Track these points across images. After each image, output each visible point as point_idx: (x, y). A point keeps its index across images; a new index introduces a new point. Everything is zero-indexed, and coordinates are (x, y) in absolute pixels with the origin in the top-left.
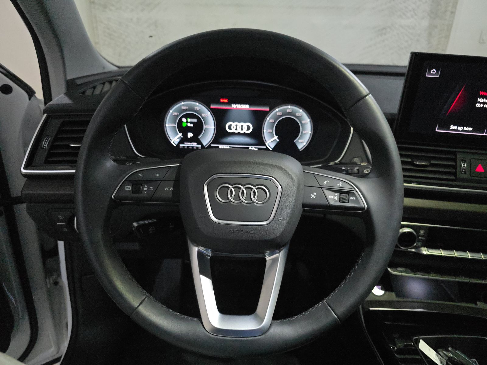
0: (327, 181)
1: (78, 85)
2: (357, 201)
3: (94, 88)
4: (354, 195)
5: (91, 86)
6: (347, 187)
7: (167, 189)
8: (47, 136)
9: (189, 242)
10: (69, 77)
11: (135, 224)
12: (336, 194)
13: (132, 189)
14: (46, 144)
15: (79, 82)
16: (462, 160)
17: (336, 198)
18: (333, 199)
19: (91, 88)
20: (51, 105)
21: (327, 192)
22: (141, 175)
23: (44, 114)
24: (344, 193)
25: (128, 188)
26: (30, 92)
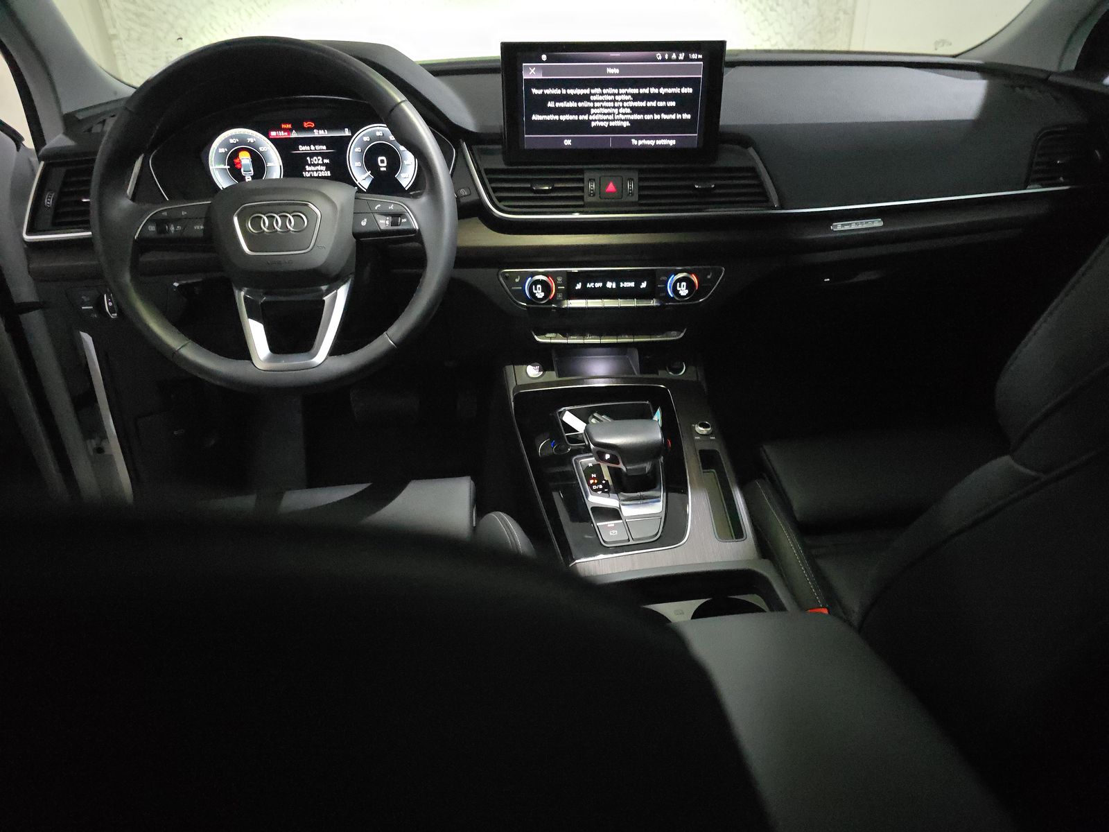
0: (379, 205)
1: (79, 121)
2: (408, 222)
3: (104, 122)
4: (406, 217)
5: (98, 120)
6: (399, 209)
7: (197, 227)
8: (49, 190)
9: (234, 288)
10: (66, 110)
11: (176, 284)
12: (388, 218)
13: (157, 229)
14: (49, 202)
15: (80, 116)
16: (590, 180)
17: (387, 222)
18: (384, 223)
19: (98, 123)
20: (46, 149)
21: (377, 216)
22: (165, 214)
23: (40, 163)
24: (396, 216)
25: (152, 228)
26: (17, 138)
